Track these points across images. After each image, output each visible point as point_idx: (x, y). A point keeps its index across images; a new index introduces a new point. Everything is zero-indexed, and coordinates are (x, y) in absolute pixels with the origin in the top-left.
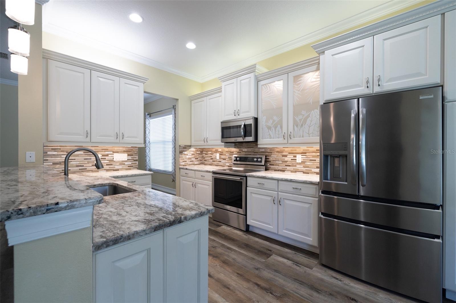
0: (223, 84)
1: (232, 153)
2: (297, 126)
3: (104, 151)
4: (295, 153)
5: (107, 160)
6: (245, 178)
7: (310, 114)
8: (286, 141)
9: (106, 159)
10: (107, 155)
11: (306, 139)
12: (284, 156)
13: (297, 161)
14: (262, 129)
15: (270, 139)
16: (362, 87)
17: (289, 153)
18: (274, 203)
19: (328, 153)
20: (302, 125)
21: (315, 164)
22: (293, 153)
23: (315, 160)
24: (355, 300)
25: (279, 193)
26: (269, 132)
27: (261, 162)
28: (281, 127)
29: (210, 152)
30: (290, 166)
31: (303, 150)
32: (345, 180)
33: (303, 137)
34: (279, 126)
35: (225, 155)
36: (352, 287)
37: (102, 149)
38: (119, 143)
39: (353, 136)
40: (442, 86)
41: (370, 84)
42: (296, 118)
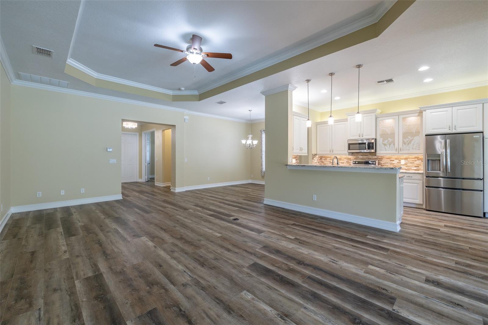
0: (349, 118)
1: (350, 159)
2: (405, 144)
4: (400, 159)
7: (413, 138)
8: (397, 152)
11: (411, 151)
12: (391, 161)
13: (402, 163)
14: (380, 145)
15: (386, 151)
16: (446, 129)
17: (395, 159)
19: (429, 158)
20: (408, 144)
21: (414, 165)
22: (398, 159)
23: (414, 163)
26: (385, 147)
27: (375, 164)
28: (394, 144)
29: (330, 159)
31: (406, 157)
32: (439, 170)
33: (409, 150)
34: (392, 143)
35: (343, 160)
38: (300, 153)
40: (483, 132)
41: (451, 128)
42: (404, 140)
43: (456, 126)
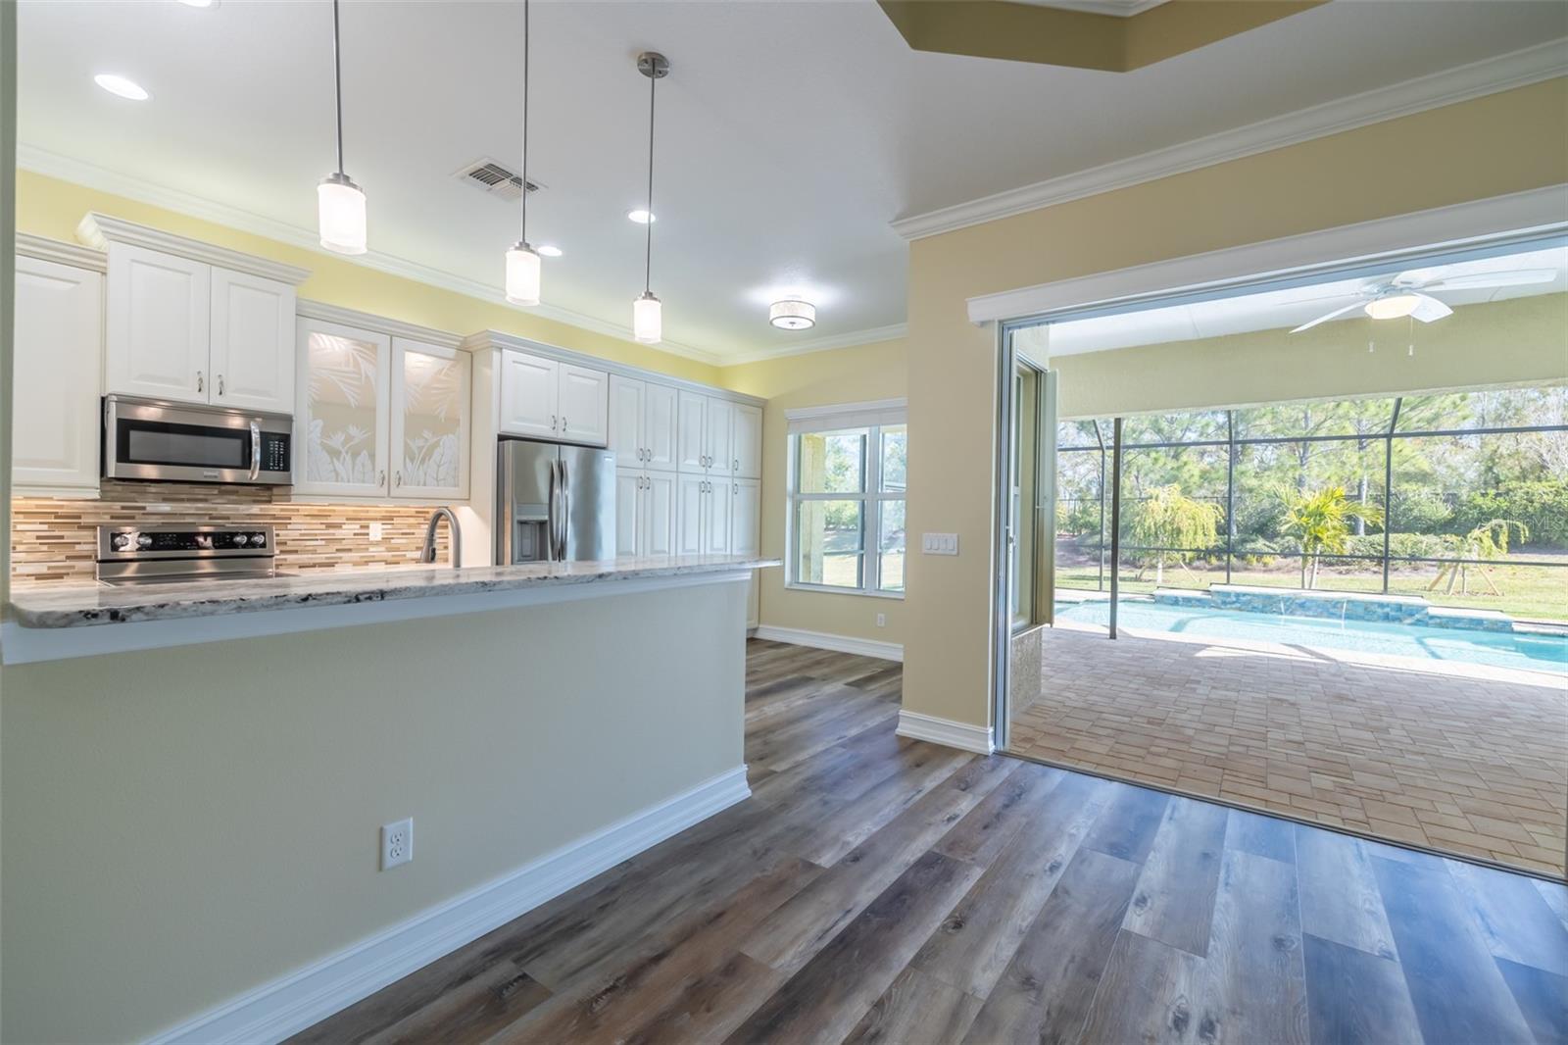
2: (412, 460)
4: (366, 519)
7: (440, 440)
8: (383, 492)
11: (431, 489)
12: (329, 526)
13: (372, 538)
14: (309, 452)
15: (337, 481)
16: (547, 425)
17: (347, 519)
19: (523, 518)
20: (423, 461)
22: (360, 519)
23: (413, 534)
26: (333, 462)
28: (372, 456)
30: (350, 550)
31: (387, 512)
33: (425, 485)
34: (365, 452)
40: (607, 449)
41: (557, 425)
42: (408, 441)
43: (567, 422)
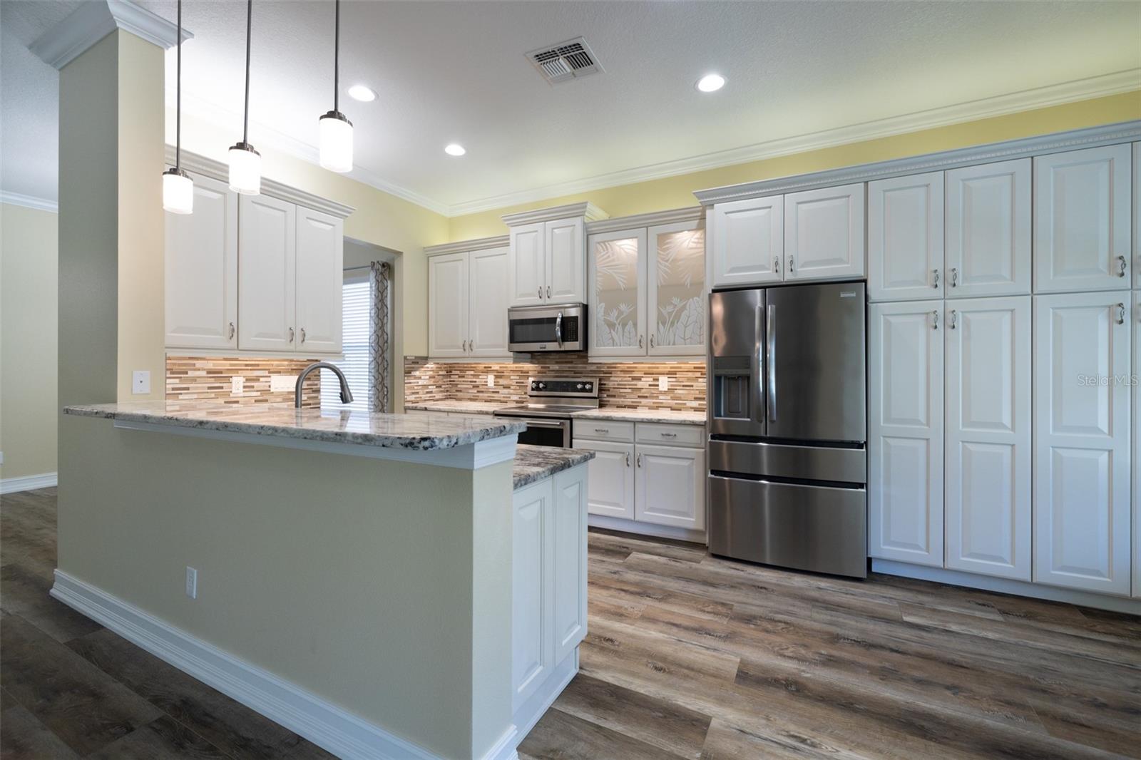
0: (513, 232)
1: (525, 374)
2: (664, 324)
3: (251, 370)
4: (657, 374)
5: (257, 391)
6: (568, 422)
7: (686, 304)
8: (643, 352)
9: (255, 389)
10: (257, 379)
11: (681, 348)
12: (634, 379)
13: (661, 388)
14: (597, 326)
15: (613, 346)
16: (768, 269)
17: (645, 374)
18: (628, 465)
19: (721, 372)
20: (673, 323)
21: (692, 392)
22: (653, 374)
23: (692, 386)
24: (765, 588)
25: (637, 445)
26: (610, 332)
27: (591, 390)
28: (635, 325)
29: (472, 373)
30: (646, 397)
31: (671, 368)
32: (746, 414)
33: (674, 344)
34: (630, 322)
35: (509, 377)
36: (759, 575)
37: (247, 365)
38: (293, 352)
39: (759, 345)
40: (865, 281)
41: (780, 268)
42: (662, 310)
43: (795, 261)
